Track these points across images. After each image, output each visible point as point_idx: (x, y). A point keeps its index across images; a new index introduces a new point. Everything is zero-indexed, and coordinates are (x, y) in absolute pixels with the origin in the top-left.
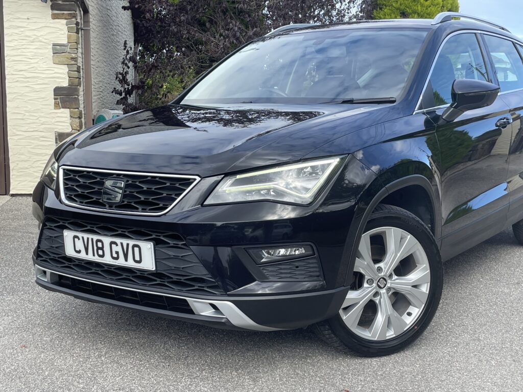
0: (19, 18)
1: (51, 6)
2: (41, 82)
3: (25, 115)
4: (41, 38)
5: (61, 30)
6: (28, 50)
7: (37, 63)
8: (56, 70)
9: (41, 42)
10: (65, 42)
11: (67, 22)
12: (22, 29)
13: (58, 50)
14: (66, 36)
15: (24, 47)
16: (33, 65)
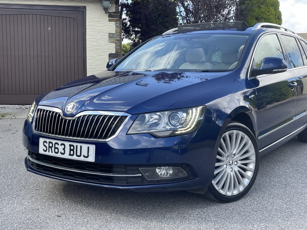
0: (94, 21)
1: (109, 15)
2: (103, 51)
3: (95, 66)
5: (113, 27)
6: (98, 36)
7: (101, 42)
8: (110, 46)
9: (103, 32)
10: (114, 32)
11: (115, 23)
12: (95, 26)
13: (111, 36)
14: (115, 29)
15: (95, 35)
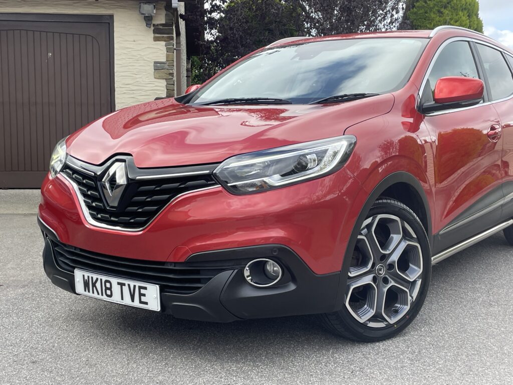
0: (127, 41)
1: (154, 30)
2: (144, 93)
4: (144, 57)
5: (162, 50)
6: (134, 67)
7: (141, 78)
8: (157, 84)
9: (145, 60)
10: (164, 60)
11: (166, 44)
12: (129, 50)
13: (158, 66)
14: (165, 55)
15: (131, 64)
16: (138, 80)
